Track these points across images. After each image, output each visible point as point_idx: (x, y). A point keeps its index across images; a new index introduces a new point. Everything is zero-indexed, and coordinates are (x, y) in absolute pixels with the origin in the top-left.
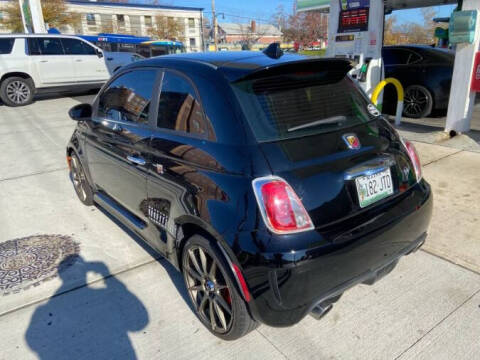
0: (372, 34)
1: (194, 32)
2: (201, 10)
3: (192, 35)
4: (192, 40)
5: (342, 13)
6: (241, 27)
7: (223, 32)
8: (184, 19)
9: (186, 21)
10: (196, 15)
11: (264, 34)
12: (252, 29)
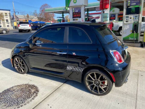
0: (82, 19)
1: (7, 17)
2: (9, 10)
3: (7, 19)
4: (7, 20)
5: (73, 13)
6: (25, 16)
7: (18, 18)
8: (3, 13)
9: (4, 14)
10: (8, 12)
11: (32, 19)
12: (28, 17)
